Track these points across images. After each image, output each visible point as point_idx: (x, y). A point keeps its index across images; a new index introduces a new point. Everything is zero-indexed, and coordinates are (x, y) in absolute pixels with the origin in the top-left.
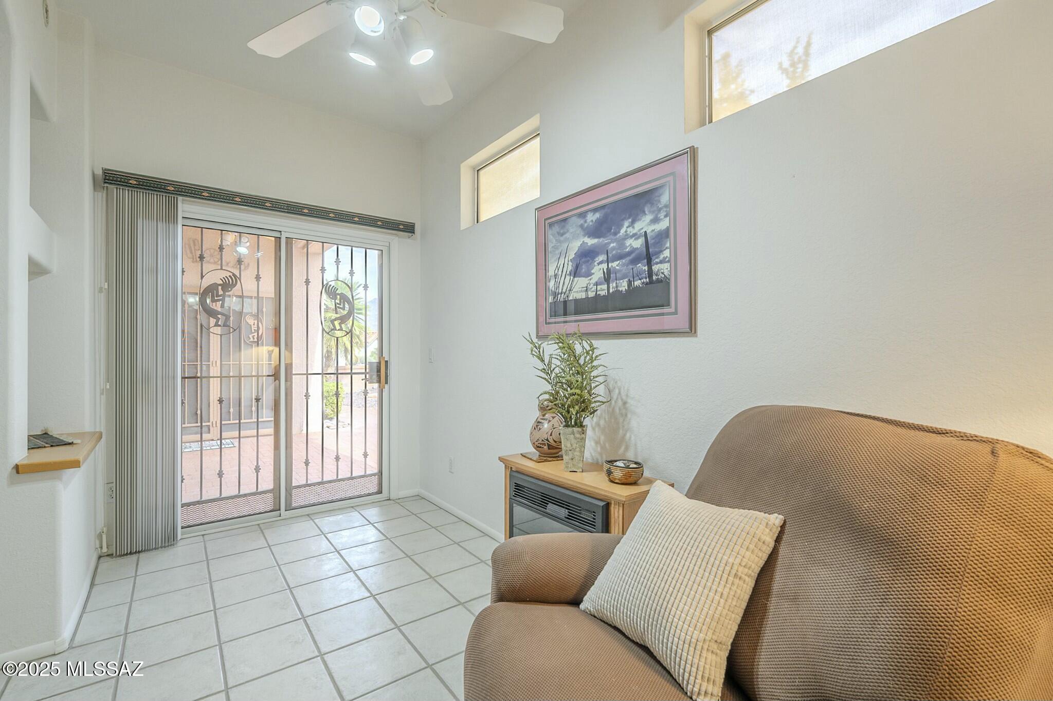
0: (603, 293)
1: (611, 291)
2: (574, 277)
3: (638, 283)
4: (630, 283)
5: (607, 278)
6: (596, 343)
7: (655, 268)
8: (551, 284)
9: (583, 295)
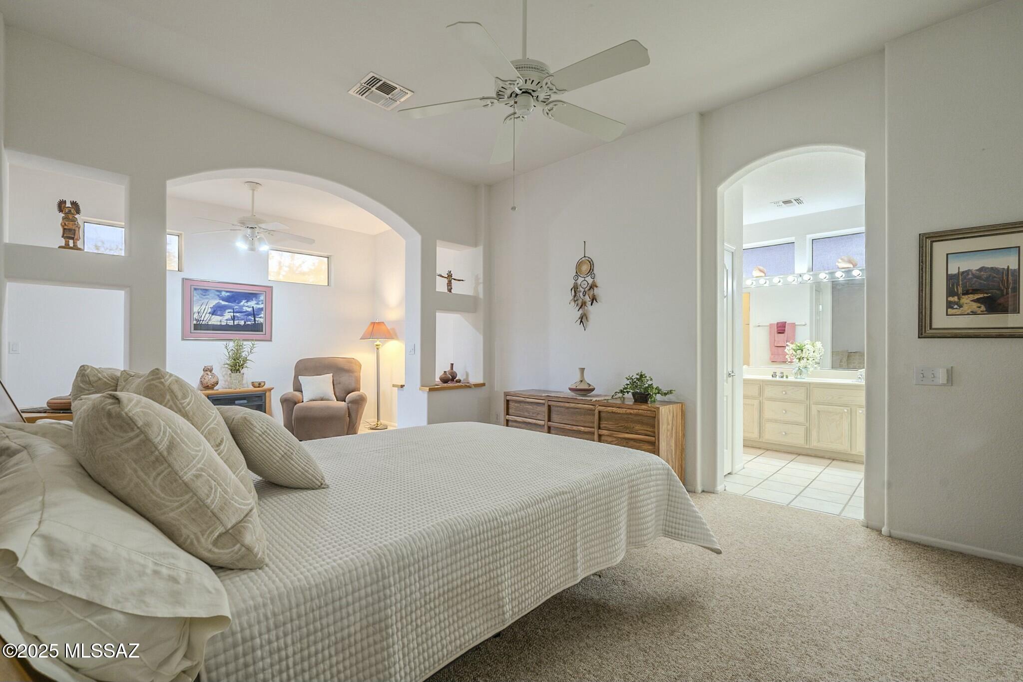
0: (230, 324)
1: (235, 324)
2: (213, 315)
3: (249, 323)
4: (245, 323)
5: (233, 318)
6: (256, 343)
7: (257, 319)
8: (196, 316)
9: (219, 323)
